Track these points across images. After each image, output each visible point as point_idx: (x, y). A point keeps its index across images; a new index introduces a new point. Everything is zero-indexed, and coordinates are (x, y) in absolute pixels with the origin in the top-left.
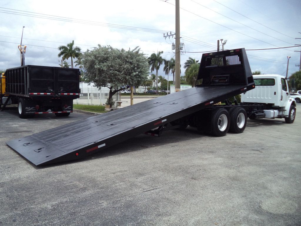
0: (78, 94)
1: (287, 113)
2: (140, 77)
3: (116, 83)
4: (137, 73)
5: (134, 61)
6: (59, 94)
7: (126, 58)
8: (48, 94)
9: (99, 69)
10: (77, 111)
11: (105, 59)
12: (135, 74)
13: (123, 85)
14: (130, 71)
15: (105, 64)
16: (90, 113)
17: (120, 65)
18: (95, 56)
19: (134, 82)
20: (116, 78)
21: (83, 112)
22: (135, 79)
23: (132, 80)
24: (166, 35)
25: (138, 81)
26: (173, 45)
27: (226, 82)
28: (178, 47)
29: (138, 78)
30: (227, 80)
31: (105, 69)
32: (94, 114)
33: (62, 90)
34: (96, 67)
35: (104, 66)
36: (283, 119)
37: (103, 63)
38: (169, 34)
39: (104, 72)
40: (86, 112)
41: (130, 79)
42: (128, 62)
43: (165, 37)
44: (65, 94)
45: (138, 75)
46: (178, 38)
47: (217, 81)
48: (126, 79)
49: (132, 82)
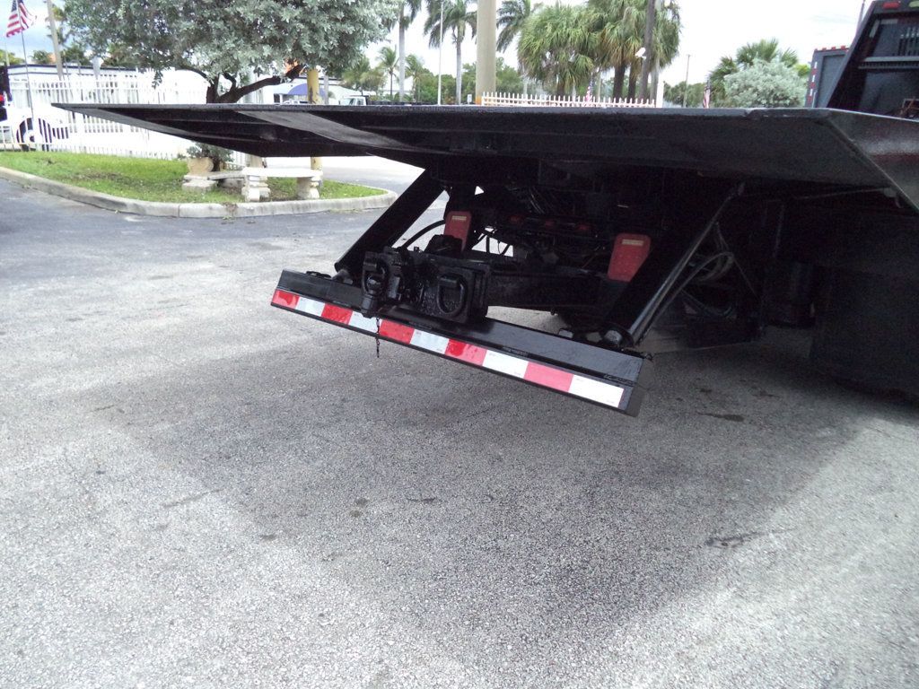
3: (230, 44)
10: (51, 190)
13: (266, 54)
16: (103, 200)
19: (323, 44)
20: (226, 19)
21: (71, 196)
22: (327, 27)
25: (343, 37)
29: (343, 21)
32: (123, 205)
40: (87, 197)
41: (302, 26)
48: (280, 25)
49: (314, 42)
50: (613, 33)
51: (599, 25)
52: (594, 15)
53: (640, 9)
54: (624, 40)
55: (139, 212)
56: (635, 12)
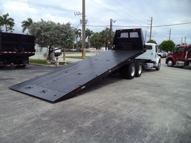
0: (34, 53)
1: (157, 65)
2: (71, 42)
4: (70, 39)
5: (68, 31)
6: (22, 52)
7: (62, 30)
8: (14, 52)
9: (44, 36)
11: (48, 30)
12: (68, 40)
14: (65, 38)
15: (48, 32)
17: (59, 34)
18: (41, 27)
19: (67, 45)
22: (68, 43)
23: (66, 43)
24: (76, 14)
25: (70, 44)
26: (81, 21)
27: (130, 48)
28: (84, 22)
30: (131, 46)
31: (48, 36)
33: (23, 50)
34: (42, 34)
35: (47, 34)
36: (155, 69)
37: (47, 32)
38: (78, 13)
39: (48, 38)
42: (63, 32)
43: (76, 15)
44: (25, 52)
45: (70, 40)
46: (84, 16)
47: (125, 46)
48: (63, 43)
49: (66, 45)
50: (105, 39)
51: (103, 37)
52: (102, 36)
53: (109, 35)
54: (107, 40)
55: (44, 66)
56: (108, 36)
